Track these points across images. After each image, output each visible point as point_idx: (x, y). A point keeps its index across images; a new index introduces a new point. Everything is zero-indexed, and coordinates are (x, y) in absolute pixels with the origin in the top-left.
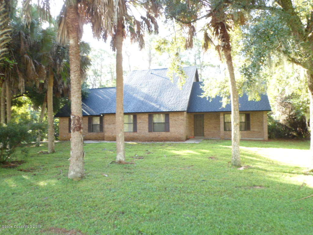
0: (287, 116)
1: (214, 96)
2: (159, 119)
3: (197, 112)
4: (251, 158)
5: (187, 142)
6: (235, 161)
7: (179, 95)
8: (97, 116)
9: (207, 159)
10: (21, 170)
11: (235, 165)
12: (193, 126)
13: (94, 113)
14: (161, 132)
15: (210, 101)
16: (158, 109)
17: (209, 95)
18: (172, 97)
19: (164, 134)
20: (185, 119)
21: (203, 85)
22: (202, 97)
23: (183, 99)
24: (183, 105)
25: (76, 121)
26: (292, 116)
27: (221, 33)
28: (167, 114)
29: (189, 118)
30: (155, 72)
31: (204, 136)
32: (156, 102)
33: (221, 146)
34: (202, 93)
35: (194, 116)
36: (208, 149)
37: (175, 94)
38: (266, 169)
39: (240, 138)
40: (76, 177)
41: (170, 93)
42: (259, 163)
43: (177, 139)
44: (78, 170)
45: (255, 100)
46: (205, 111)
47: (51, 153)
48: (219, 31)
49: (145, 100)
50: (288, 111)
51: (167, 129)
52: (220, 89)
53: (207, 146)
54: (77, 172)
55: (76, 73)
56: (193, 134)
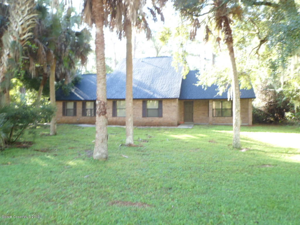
0: (266, 103)
1: (209, 85)
2: (152, 105)
3: (187, 99)
4: (245, 141)
5: (179, 127)
6: (236, 144)
7: (171, 83)
8: (91, 101)
9: (208, 143)
10: (38, 150)
11: (236, 148)
12: (183, 112)
13: (89, 98)
14: (154, 118)
15: (205, 89)
16: (152, 96)
17: (205, 84)
18: (164, 85)
19: (157, 120)
20: (177, 105)
21: (199, 75)
22: (197, 85)
23: (175, 86)
24: (175, 92)
25: (102, 106)
26: (271, 102)
27: (224, 26)
28: (160, 101)
29: (180, 104)
30: (146, 61)
31: (193, 121)
32: (149, 89)
33: (214, 131)
34: (197, 82)
35: (184, 102)
36: (203, 133)
37: (167, 82)
38: (264, 150)
39: (241, 124)
40: (101, 158)
41: (162, 80)
42: (255, 146)
43: (170, 125)
44: (103, 151)
45: (246, 88)
46: (196, 98)
47: (53, 135)
48: (223, 24)
49: (138, 87)
50: (268, 98)
51: (160, 115)
52: (217, 78)
53: (201, 131)
54: (103, 154)
55: (101, 60)
56: (183, 119)
